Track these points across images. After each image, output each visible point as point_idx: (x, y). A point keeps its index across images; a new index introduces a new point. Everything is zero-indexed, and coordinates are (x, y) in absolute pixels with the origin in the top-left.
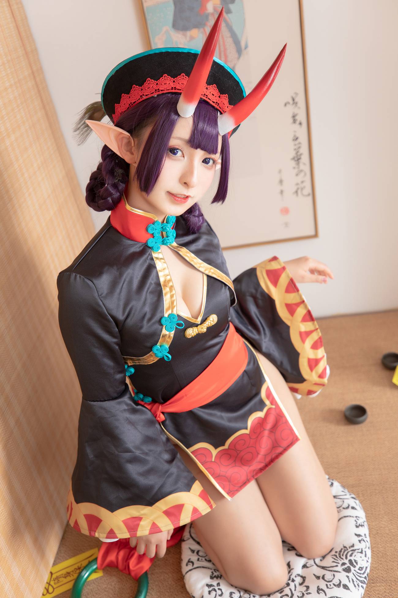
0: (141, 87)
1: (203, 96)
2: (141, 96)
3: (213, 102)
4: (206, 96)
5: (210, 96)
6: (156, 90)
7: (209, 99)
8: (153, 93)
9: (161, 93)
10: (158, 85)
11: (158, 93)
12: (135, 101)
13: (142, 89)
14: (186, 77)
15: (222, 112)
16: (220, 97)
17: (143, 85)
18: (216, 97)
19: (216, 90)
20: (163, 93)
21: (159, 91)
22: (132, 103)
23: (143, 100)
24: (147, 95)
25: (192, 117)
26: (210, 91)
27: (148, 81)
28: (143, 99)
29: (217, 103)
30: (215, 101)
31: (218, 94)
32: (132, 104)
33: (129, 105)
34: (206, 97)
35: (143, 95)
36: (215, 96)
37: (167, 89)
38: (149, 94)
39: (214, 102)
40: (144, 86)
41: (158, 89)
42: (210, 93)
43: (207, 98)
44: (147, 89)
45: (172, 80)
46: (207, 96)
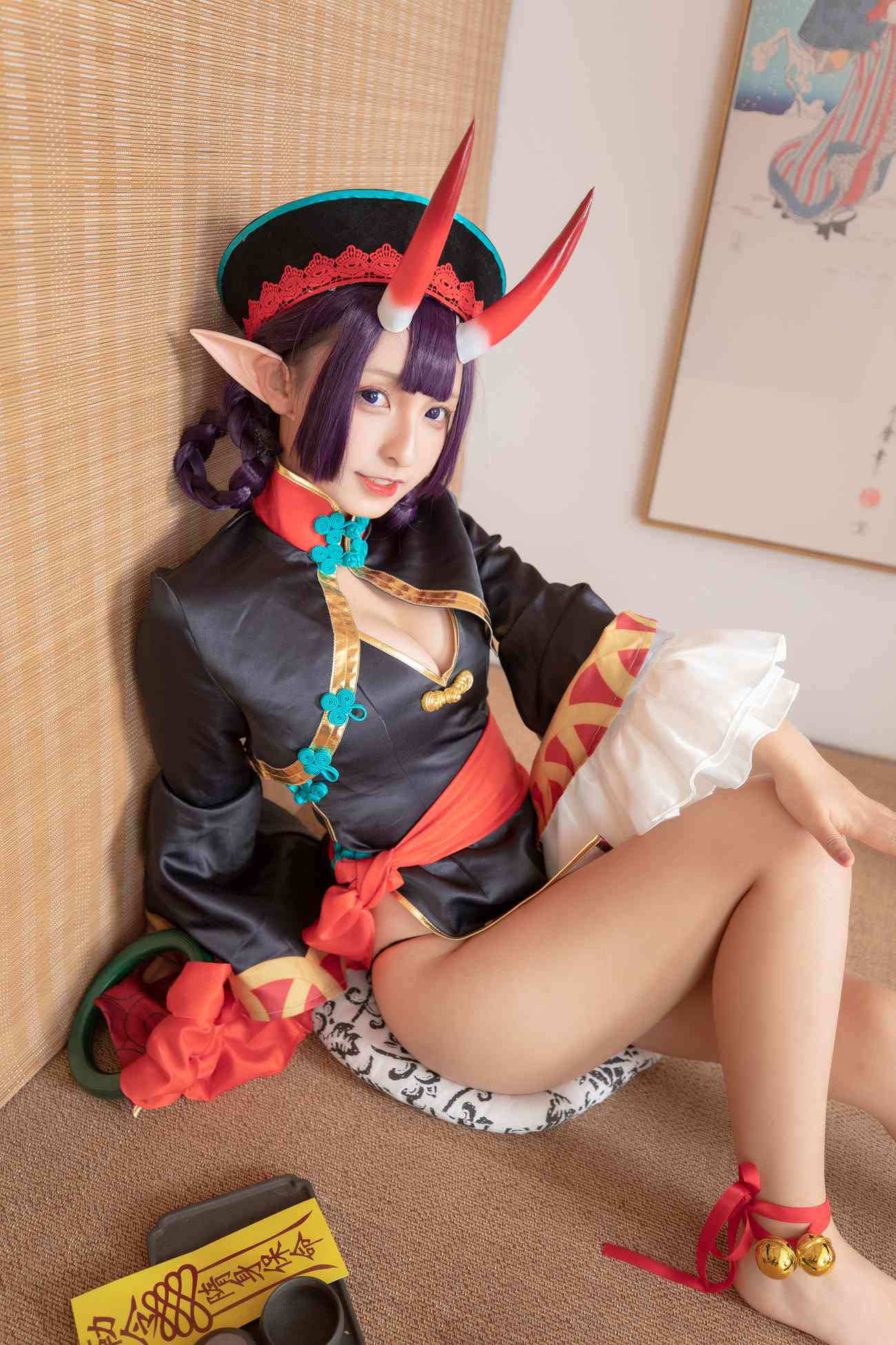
0: (303, 270)
1: (429, 289)
2: (304, 289)
3: (446, 299)
4: (432, 289)
5: (441, 288)
6: (333, 278)
7: (439, 293)
8: (328, 284)
9: (343, 283)
10: (337, 269)
11: (337, 284)
12: (291, 298)
13: (305, 276)
14: (392, 252)
15: (464, 316)
16: (458, 287)
17: (307, 267)
18: (452, 288)
19: (452, 274)
20: (349, 285)
21: (341, 280)
22: (286, 303)
23: (308, 298)
24: (315, 288)
26: (441, 277)
27: (316, 259)
28: (307, 296)
29: (454, 300)
30: (451, 297)
31: (455, 282)
32: (286, 305)
33: (280, 305)
34: (432, 292)
35: (308, 287)
36: (450, 286)
37: (356, 276)
38: (320, 286)
39: (448, 300)
40: (308, 269)
41: (339, 277)
42: (441, 281)
43: (435, 292)
44: (314, 275)
45: (364, 257)
46: (435, 287)
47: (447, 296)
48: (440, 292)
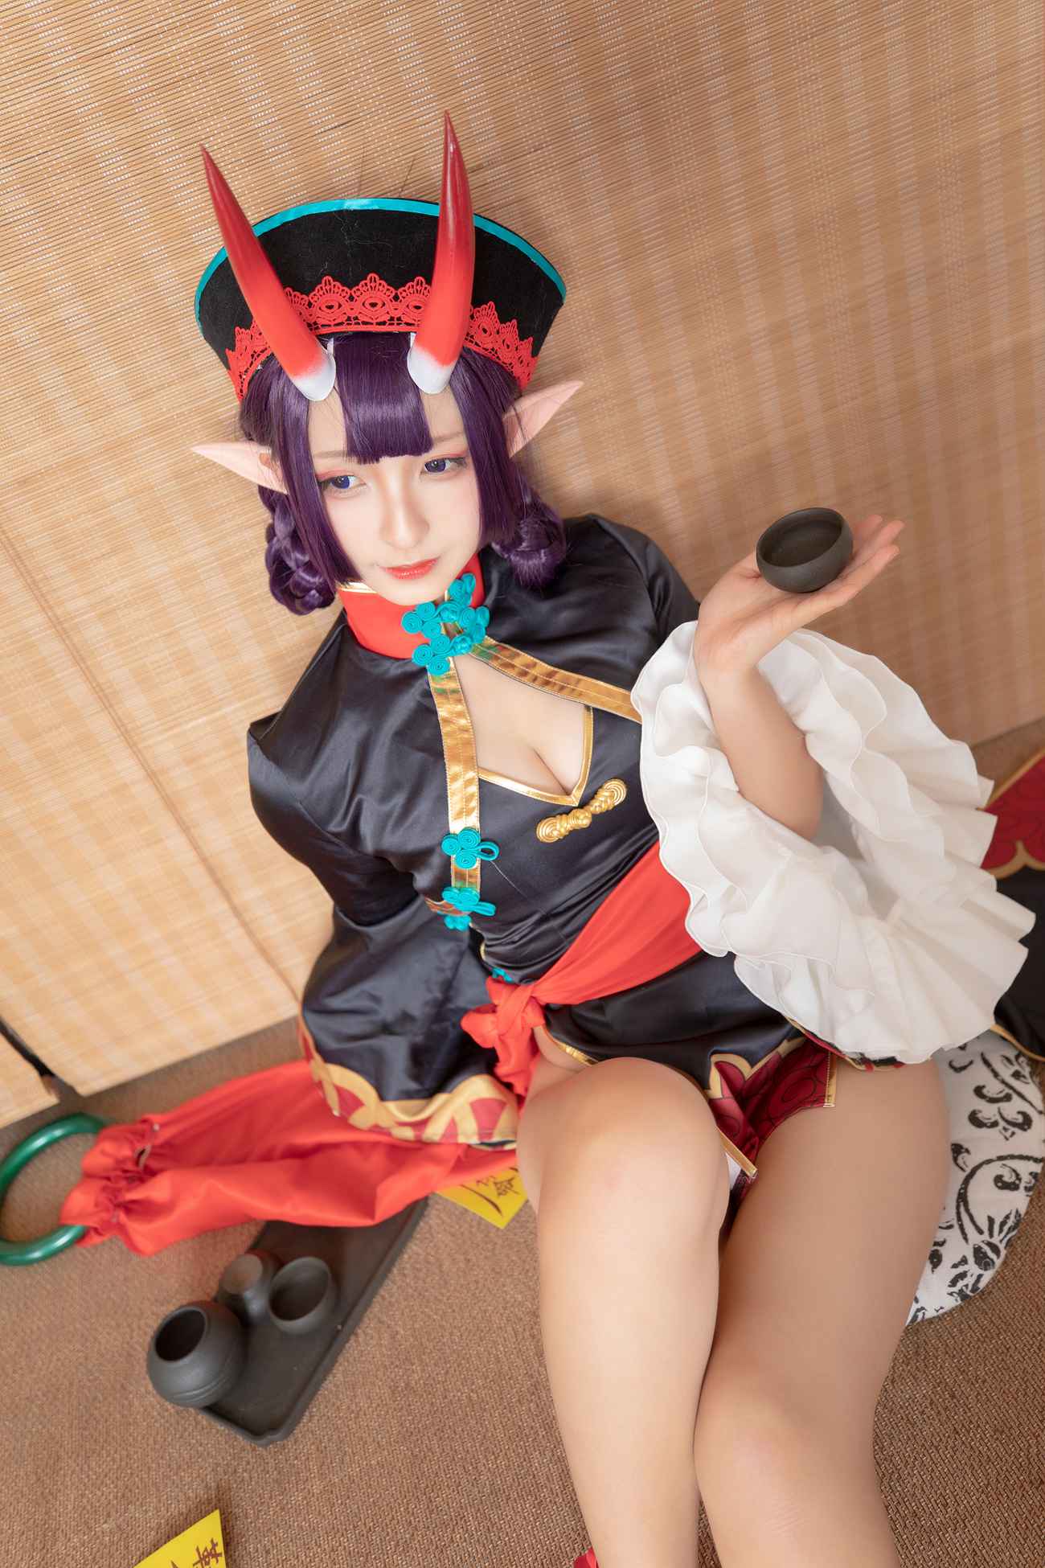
0: (235, 352)
1: (348, 324)
3: (379, 324)
4: (353, 322)
5: (367, 314)
6: (252, 356)
7: (365, 323)
10: (253, 342)
16: (395, 299)
18: (384, 305)
19: (381, 288)
21: (257, 356)
25: (335, 393)
26: (360, 300)
27: (238, 335)
29: (392, 319)
30: (386, 318)
31: (389, 292)
34: (356, 324)
36: (380, 305)
38: (248, 368)
39: (384, 323)
40: (237, 347)
41: (256, 352)
42: (363, 304)
43: (359, 324)
47: (378, 320)
48: (365, 320)
